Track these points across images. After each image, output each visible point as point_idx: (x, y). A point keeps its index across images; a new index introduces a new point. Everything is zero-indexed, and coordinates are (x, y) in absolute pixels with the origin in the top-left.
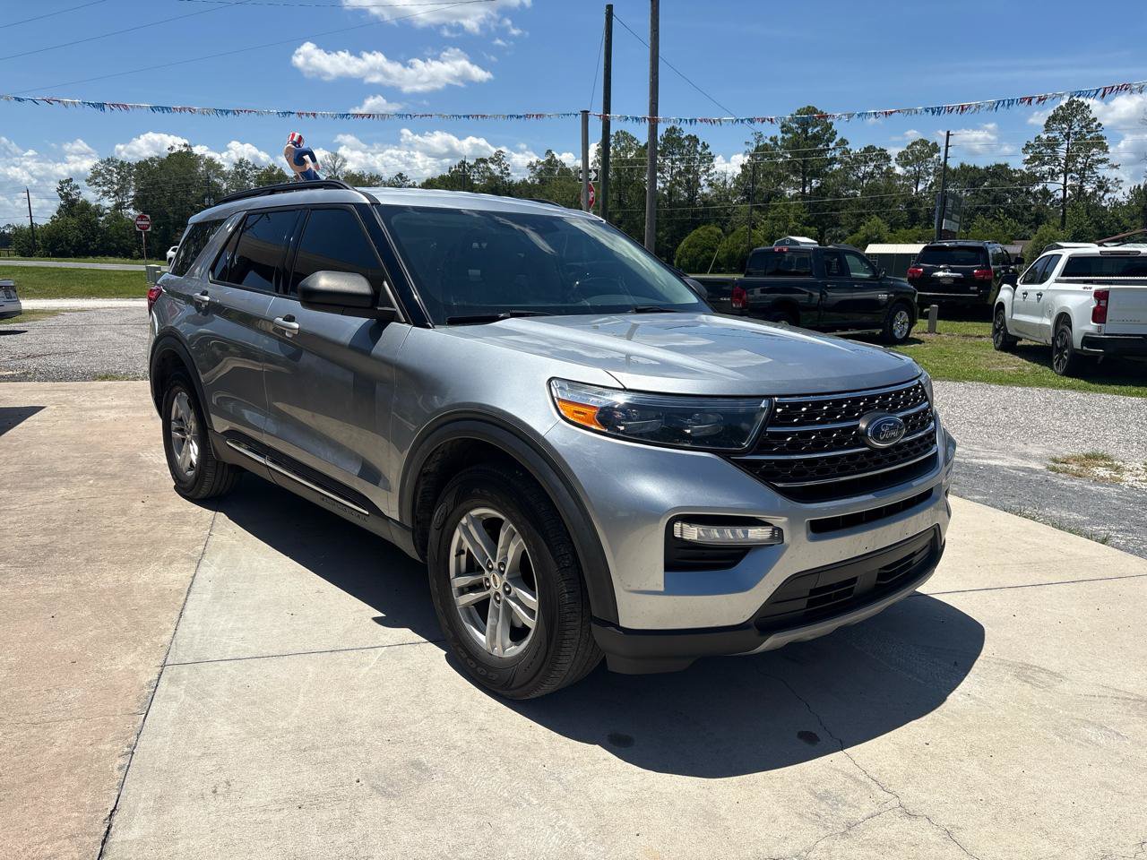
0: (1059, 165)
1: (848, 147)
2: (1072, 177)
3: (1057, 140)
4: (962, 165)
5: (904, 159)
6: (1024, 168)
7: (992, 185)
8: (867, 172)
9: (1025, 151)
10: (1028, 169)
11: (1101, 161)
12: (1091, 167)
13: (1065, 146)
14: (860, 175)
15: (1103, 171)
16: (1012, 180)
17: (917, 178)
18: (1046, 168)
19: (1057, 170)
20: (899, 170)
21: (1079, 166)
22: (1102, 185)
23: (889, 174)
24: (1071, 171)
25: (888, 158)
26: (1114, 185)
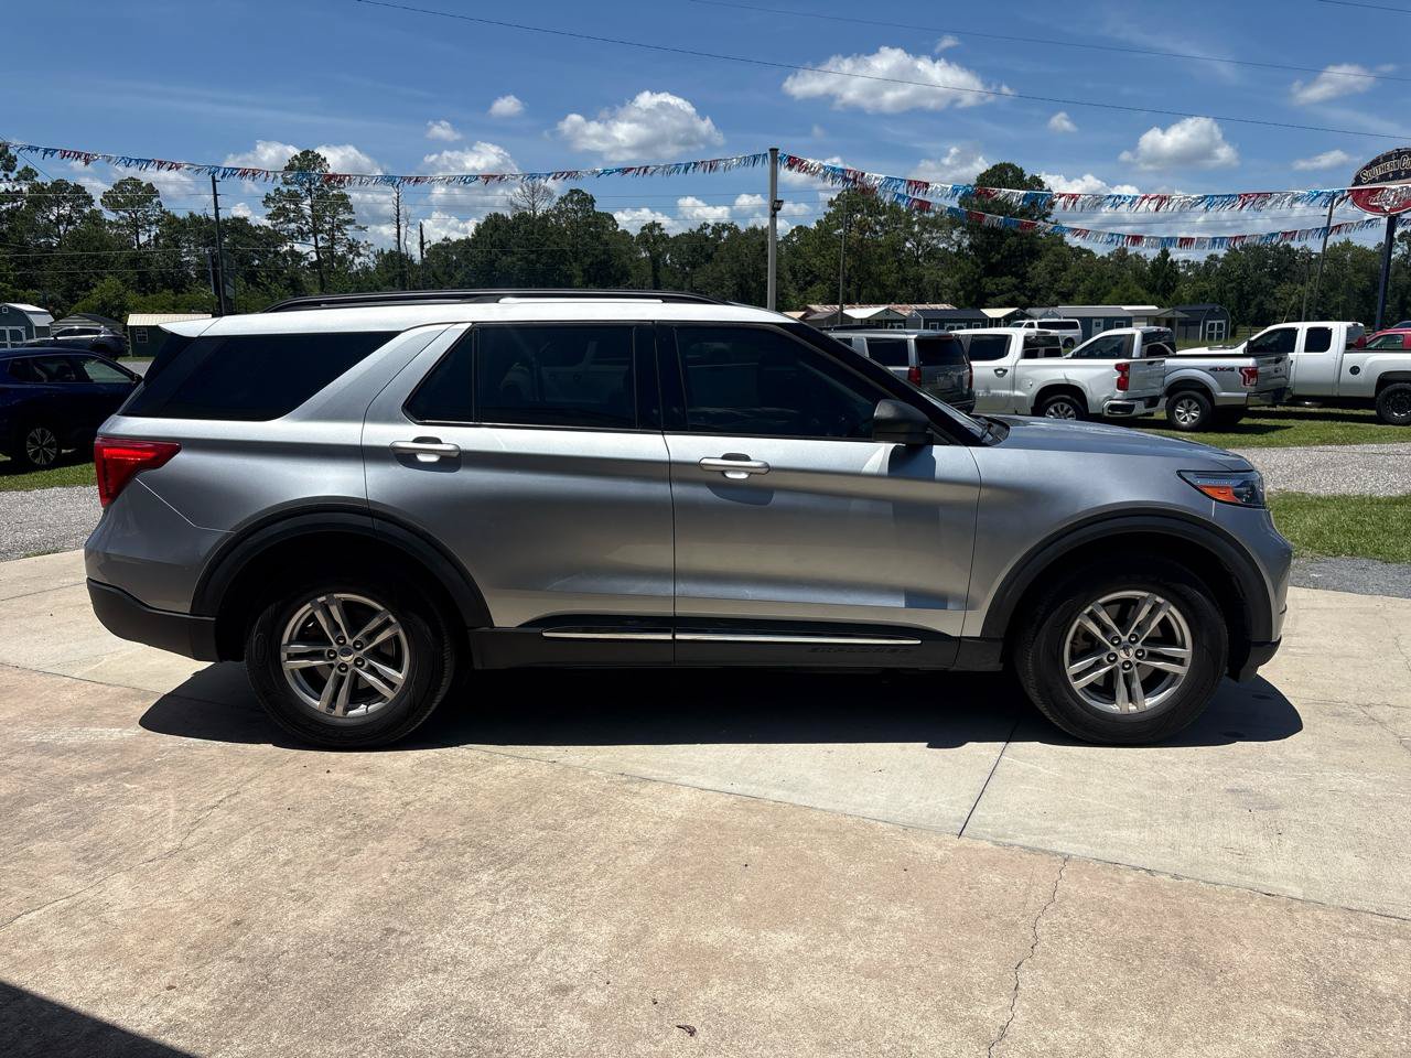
0: (307, 223)
1: (37, 179)
2: (322, 238)
3: (299, 195)
4: (191, 215)
5: (111, 200)
6: (268, 223)
7: (235, 242)
8: (62, 215)
9: (265, 203)
10: (274, 226)
11: (349, 222)
12: (339, 228)
13: (309, 201)
14: (52, 217)
15: (350, 232)
16: (255, 237)
17: (135, 226)
18: (293, 226)
19: (305, 228)
20: (109, 216)
21: (327, 227)
22: (353, 247)
23: (95, 218)
24: (321, 232)
25: (89, 200)
26: (364, 248)
